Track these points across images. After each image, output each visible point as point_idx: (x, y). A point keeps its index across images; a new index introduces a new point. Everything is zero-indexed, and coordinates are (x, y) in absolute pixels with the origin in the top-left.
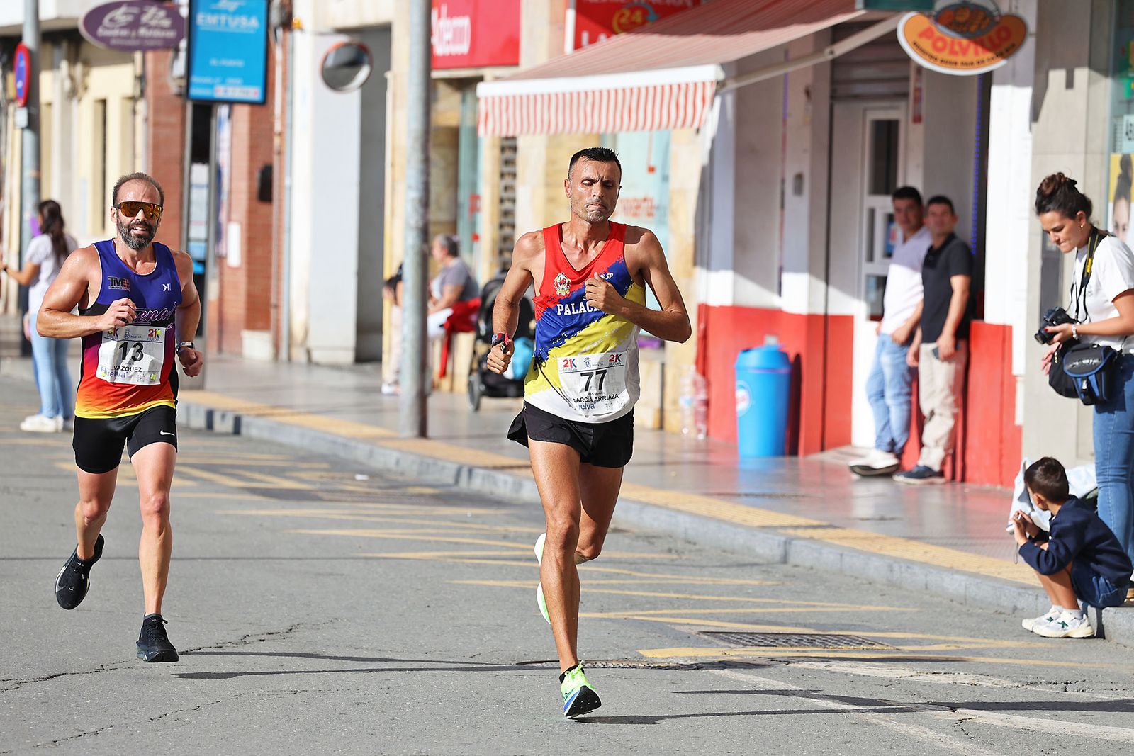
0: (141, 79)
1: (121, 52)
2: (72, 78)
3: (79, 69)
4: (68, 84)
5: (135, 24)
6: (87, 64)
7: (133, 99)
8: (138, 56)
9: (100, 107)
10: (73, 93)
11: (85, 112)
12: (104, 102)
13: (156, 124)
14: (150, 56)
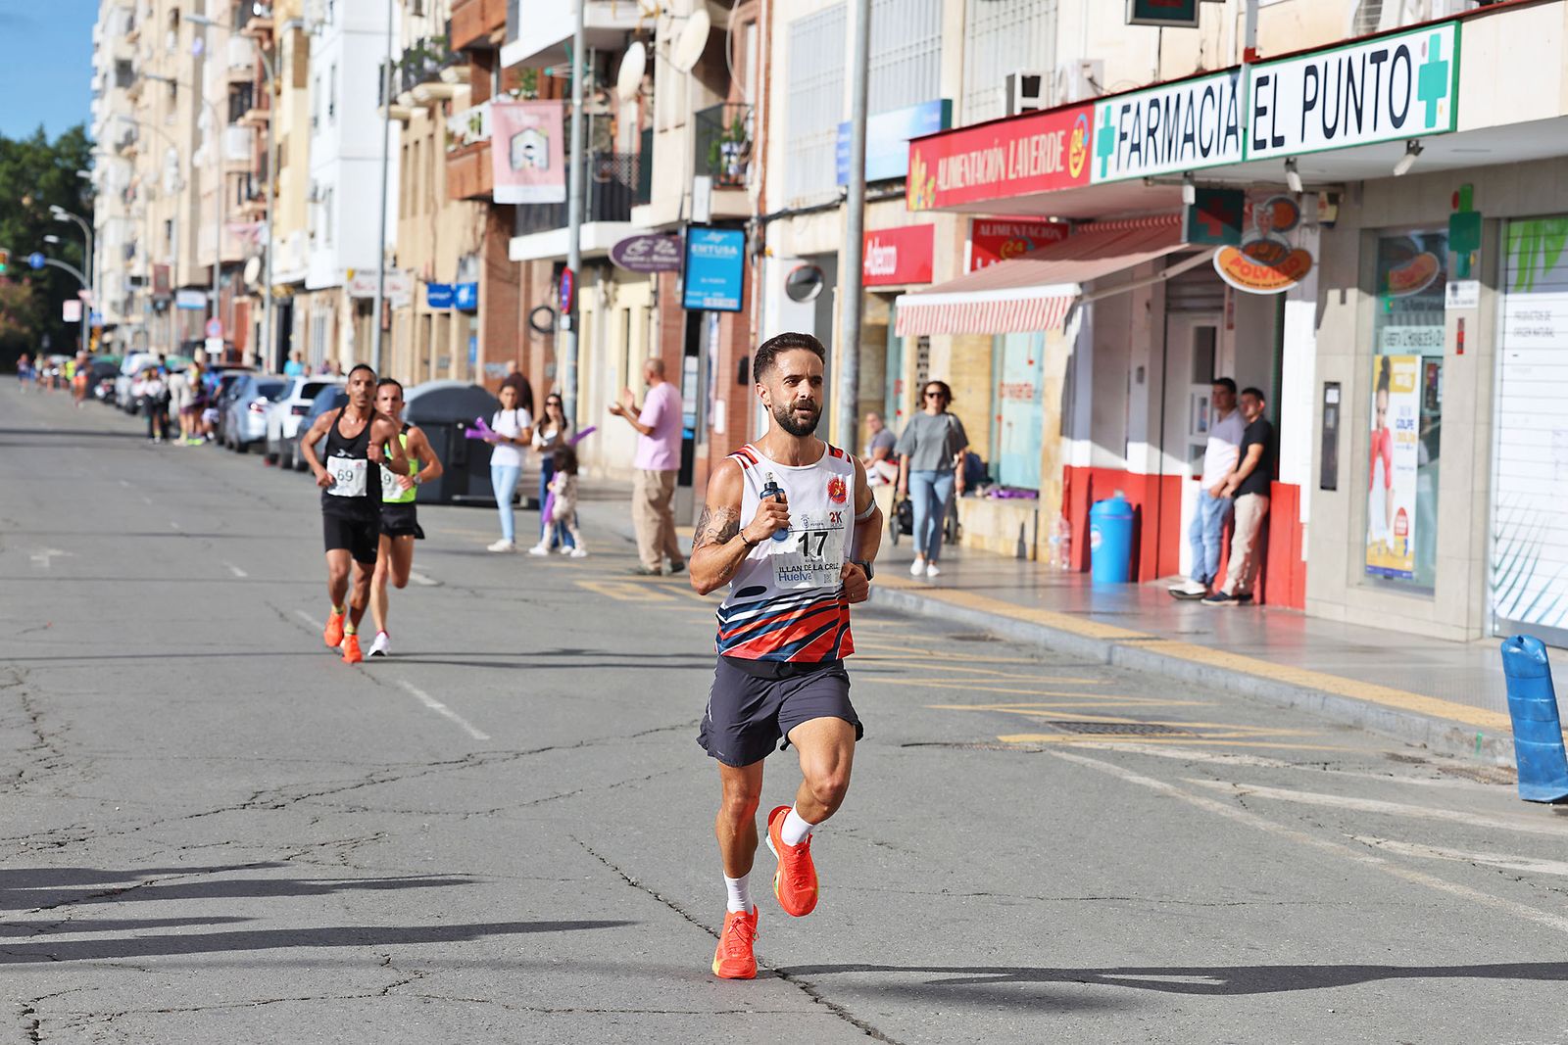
0: (655, 293)
1: (641, 273)
2: (606, 292)
3: (611, 286)
4: (603, 297)
5: (649, 253)
6: (617, 282)
7: (649, 308)
8: (653, 276)
9: (626, 313)
10: (607, 304)
11: (615, 316)
12: (628, 310)
13: (665, 327)
14: (662, 276)
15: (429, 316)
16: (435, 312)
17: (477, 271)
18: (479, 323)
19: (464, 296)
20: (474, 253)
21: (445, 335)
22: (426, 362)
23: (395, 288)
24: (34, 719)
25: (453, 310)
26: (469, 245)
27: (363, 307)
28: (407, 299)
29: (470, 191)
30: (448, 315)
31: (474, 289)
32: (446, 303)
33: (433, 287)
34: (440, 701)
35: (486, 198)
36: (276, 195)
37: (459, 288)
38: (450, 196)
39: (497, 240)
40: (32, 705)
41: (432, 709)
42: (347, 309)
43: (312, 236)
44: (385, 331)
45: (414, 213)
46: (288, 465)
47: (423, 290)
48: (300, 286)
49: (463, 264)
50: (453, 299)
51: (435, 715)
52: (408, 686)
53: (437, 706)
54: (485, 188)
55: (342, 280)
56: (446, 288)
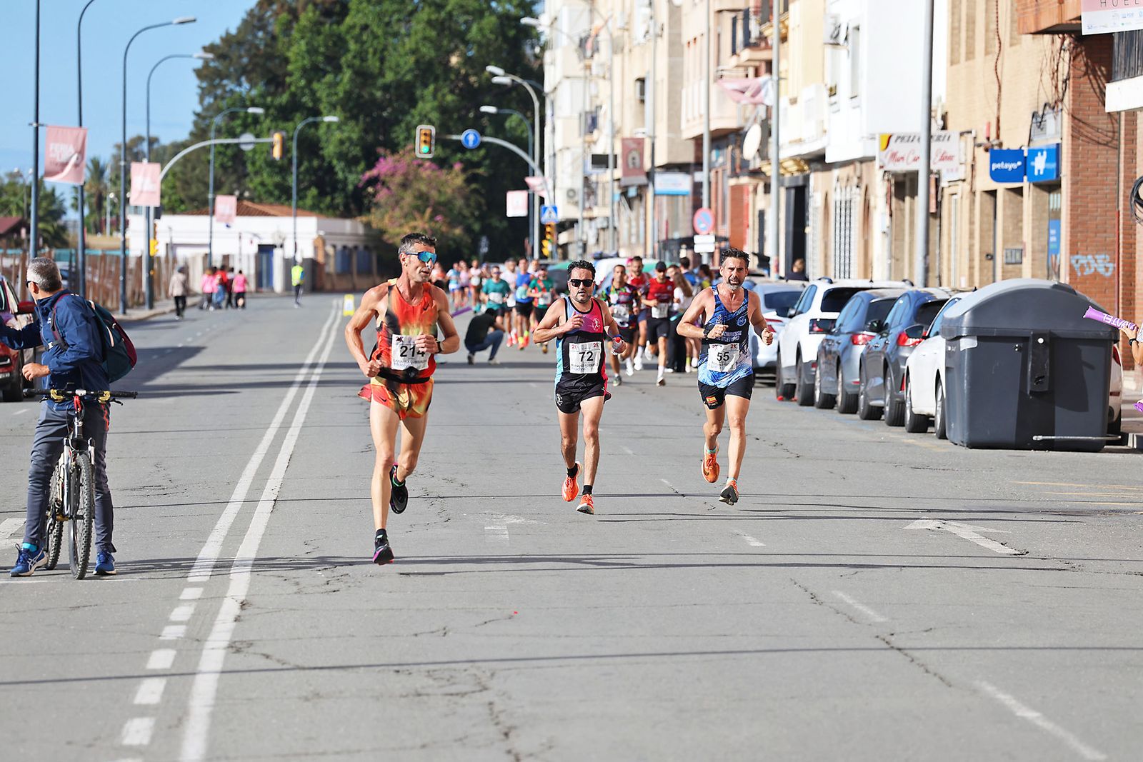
15: (993, 193)
16: (1001, 187)
17: (1058, 130)
18: (1062, 200)
19: (1040, 164)
20: (1053, 106)
21: (1017, 219)
22: (991, 257)
23: (945, 158)
24: (506, 734)
25: (1025, 184)
26: (1048, 94)
27: (903, 186)
28: (963, 172)
29: (1047, 22)
30: (1019, 191)
31: (1056, 153)
32: (1016, 175)
33: (998, 154)
34: (1034, 708)
35: (1071, 30)
36: (784, 39)
37: (1034, 153)
38: (1019, 28)
39: (1086, 85)
40: (502, 718)
41: (1024, 719)
42: (880, 189)
43: (833, 92)
44: (934, 215)
45: (970, 54)
46: (808, 401)
47: (984, 158)
48: (818, 160)
49: (1038, 120)
50: (1025, 170)
51: (1026, 725)
52: (989, 688)
53: (1031, 715)
54: (1069, 15)
55: (873, 149)
56: (1016, 155)
